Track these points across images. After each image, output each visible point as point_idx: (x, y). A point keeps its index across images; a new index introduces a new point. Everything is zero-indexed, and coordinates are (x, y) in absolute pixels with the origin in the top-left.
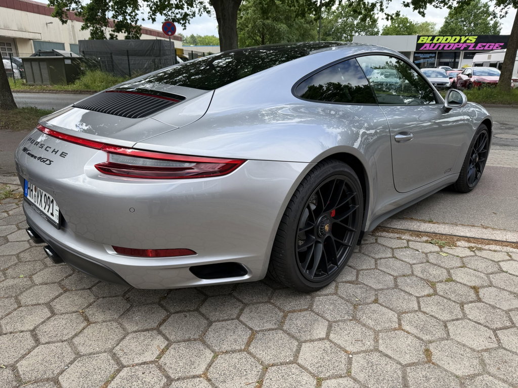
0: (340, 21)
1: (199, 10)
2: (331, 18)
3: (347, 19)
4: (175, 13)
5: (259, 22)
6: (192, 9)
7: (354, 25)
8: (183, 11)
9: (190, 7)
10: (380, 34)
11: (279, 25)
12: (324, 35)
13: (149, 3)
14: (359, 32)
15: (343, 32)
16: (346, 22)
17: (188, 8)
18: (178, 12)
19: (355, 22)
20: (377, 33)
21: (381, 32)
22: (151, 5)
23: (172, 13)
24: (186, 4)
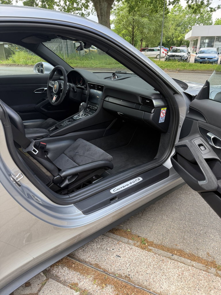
0: (187, 16)
1: (92, 11)
2: (181, 14)
3: (192, 15)
4: (76, 13)
5: (130, 18)
6: (87, 10)
7: (196, 19)
8: (81, 12)
9: (86, 9)
10: (213, 24)
11: (143, 19)
12: (176, 26)
13: (60, 7)
14: (199, 24)
15: (188, 24)
16: (191, 17)
17: (85, 10)
18: (78, 13)
19: (197, 17)
20: (211, 24)
21: (214, 23)
22: (61, 9)
23: (74, 13)
24: (84, 7)
